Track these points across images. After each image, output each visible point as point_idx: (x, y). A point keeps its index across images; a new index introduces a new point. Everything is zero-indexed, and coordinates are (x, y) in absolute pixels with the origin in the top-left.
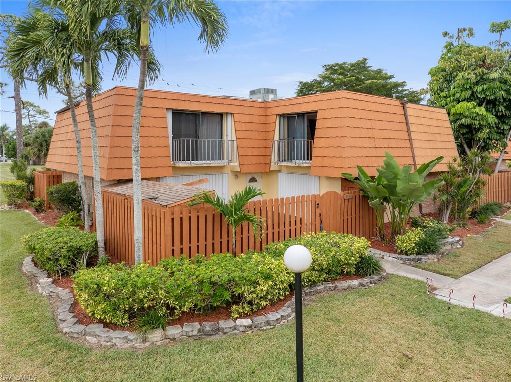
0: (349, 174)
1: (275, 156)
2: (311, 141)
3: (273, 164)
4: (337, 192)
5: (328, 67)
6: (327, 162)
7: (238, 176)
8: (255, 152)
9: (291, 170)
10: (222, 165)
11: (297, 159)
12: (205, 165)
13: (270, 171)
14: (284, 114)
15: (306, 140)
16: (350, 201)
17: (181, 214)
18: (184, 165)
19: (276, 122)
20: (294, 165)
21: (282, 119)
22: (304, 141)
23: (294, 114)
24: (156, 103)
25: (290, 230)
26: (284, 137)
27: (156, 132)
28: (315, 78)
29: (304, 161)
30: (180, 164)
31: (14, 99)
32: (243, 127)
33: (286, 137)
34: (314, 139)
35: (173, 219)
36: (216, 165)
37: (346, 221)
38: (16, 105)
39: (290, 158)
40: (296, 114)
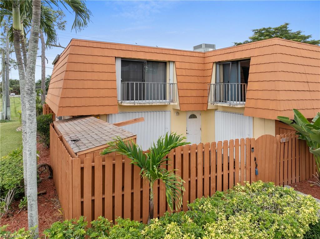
0: (286, 118)
1: (211, 98)
2: (244, 85)
3: (209, 104)
4: (272, 135)
5: (256, 31)
6: (260, 104)
7: (180, 113)
8: (194, 93)
9: (226, 110)
10: (164, 104)
11: (232, 100)
12: (148, 104)
13: (207, 110)
14: (220, 62)
15: (240, 83)
16: (286, 144)
17: (93, 162)
18: (128, 105)
19: (212, 69)
20: (228, 106)
21: (218, 66)
22: (238, 85)
23: (229, 62)
24: (106, 52)
25: (223, 175)
26: (220, 81)
27: (105, 76)
28: (247, 40)
29: (238, 102)
30: (126, 103)
31: (40, 57)
32: (184, 72)
33: (222, 81)
34: (247, 84)
35: (82, 169)
36: (158, 104)
37: (282, 164)
38: (42, 61)
39: (226, 99)
40: (230, 61)
